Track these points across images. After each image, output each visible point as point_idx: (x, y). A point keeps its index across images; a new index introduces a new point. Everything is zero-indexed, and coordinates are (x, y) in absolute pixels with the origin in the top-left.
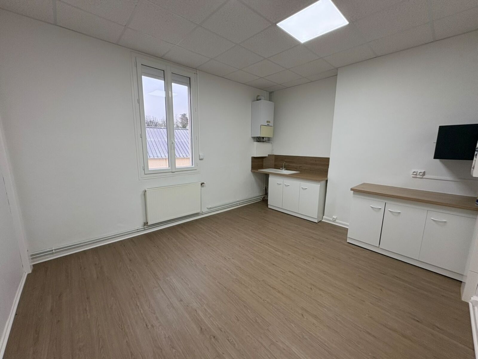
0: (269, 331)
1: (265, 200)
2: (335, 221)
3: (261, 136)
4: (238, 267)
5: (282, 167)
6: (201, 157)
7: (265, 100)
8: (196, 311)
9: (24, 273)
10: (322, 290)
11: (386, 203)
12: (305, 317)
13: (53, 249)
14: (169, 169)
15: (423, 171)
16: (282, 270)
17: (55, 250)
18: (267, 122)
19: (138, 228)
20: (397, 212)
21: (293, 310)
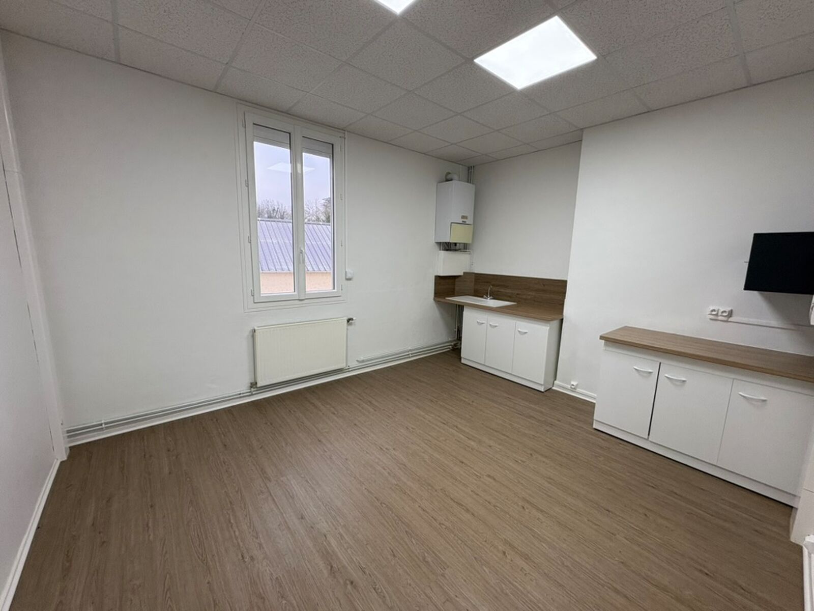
0: (444, 577)
1: (456, 350)
2: (574, 390)
3: (451, 241)
4: (402, 464)
5: (487, 293)
6: (349, 276)
7: (459, 180)
8: (325, 536)
9: (56, 460)
10: (542, 511)
11: (660, 363)
12: (509, 557)
13: (103, 422)
14: (296, 295)
15: (728, 309)
16: (475, 472)
17: (106, 424)
18: (463, 217)
19: (241, 391)
20: (681, 380)
21: (488, 543)
